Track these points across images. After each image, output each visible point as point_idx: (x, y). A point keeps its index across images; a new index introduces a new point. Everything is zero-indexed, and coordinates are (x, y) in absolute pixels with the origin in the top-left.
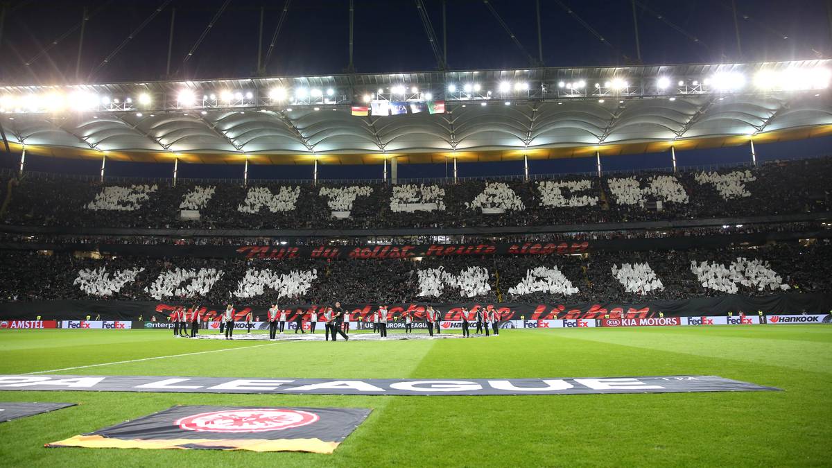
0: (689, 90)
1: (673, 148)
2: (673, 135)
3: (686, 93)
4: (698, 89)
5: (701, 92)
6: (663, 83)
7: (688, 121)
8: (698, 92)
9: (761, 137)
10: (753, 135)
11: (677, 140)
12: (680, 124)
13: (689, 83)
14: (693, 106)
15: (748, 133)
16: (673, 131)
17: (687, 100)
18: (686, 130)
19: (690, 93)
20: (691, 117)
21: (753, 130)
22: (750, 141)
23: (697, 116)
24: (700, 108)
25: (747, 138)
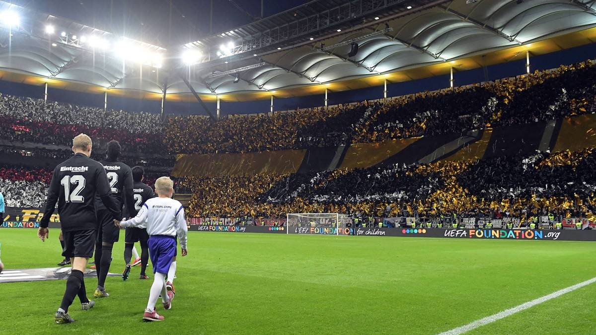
0: (69, 41)
1: (46, 85)
2: (48, 74)
3: (66, 43)
4: (76, 43)
5: (77, 46)
6: (50, 29)
7: (63, 65)
8: (76, 45)
9: (112, 90)
10: (108, 88)
11: (51, 78)
12: (56, 66)
13: (70, 36)
14: (68, 55)
15: (105, 87)
16: (49, 70)
17: (65, 49)
18: (60, 72)
19: (69, 44)
20: (66, 63)
21: (108, 85)
22: (105, 92)
23: (70, 64)
24: (74, 58)
25: (104, 89)
